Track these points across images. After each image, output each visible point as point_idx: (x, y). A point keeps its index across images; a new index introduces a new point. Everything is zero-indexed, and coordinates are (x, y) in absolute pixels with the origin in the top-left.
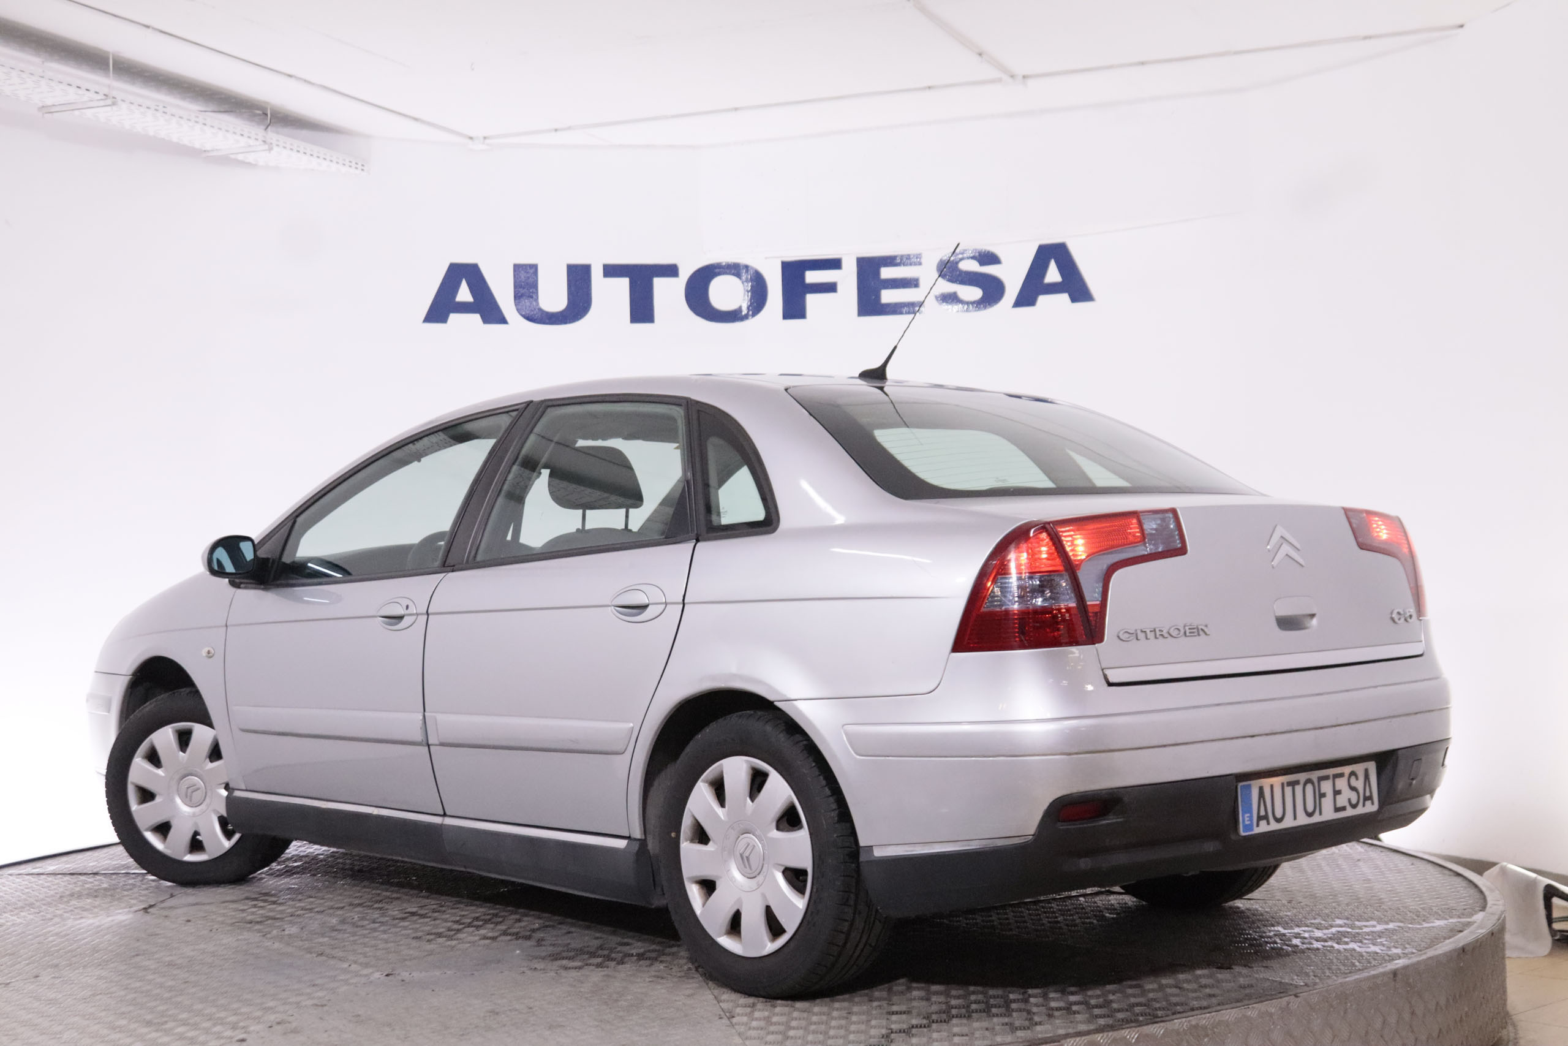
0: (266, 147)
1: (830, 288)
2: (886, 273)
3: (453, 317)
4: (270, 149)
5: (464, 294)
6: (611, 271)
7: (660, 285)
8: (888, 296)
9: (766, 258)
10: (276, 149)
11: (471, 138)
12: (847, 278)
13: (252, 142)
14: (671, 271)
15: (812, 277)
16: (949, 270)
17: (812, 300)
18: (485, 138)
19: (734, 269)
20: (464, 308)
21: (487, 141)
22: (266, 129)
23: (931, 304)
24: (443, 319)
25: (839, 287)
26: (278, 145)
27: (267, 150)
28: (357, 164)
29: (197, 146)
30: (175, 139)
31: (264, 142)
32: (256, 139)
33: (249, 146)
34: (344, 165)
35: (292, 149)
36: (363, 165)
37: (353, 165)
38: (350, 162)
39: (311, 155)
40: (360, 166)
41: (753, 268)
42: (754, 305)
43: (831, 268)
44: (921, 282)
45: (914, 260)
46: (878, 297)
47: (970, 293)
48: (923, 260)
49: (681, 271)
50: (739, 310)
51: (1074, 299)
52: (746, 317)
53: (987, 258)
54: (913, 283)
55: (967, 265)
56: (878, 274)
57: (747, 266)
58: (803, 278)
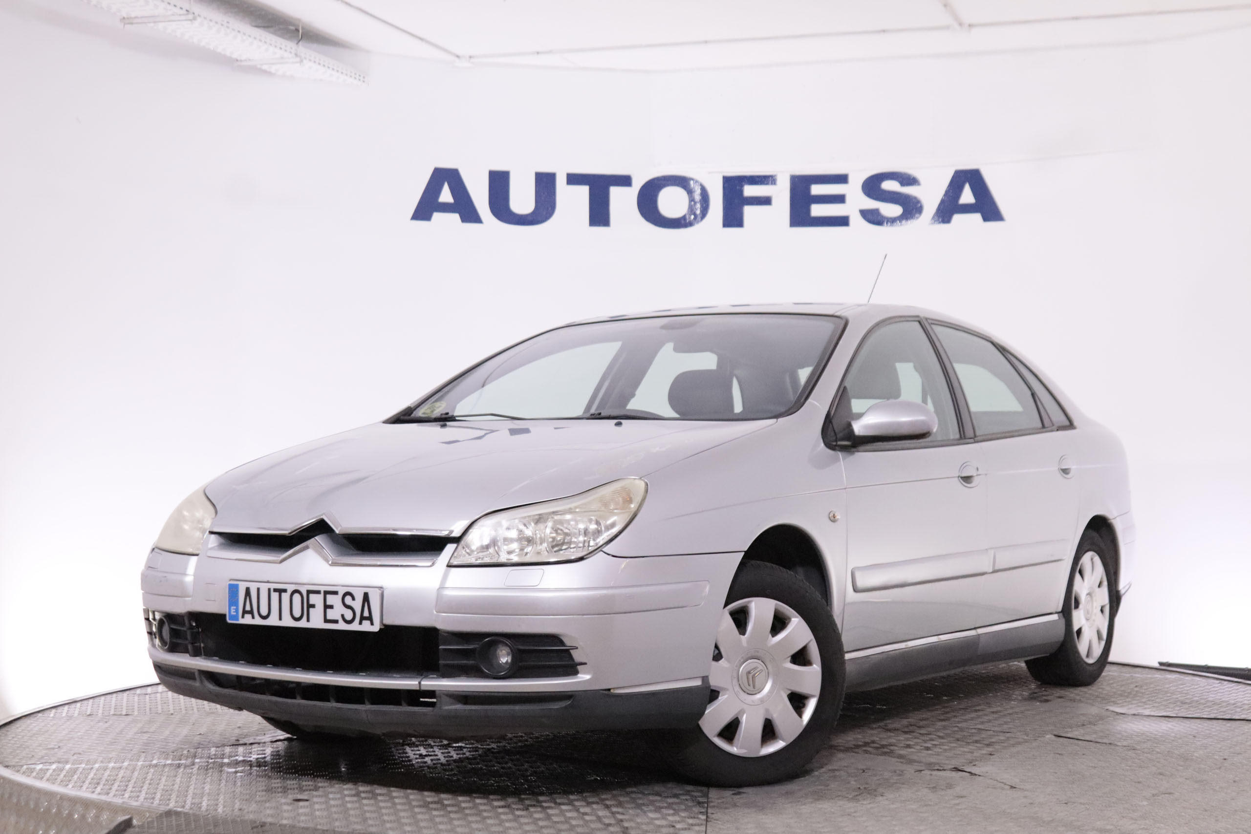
0: (298, 59)
1: (766, 201)
2: (817, 190)
3: (436, 216)
4: (301, 61)
5: (446, 196)
6: (574, 179)
7: (615, 192)
8: (817, 210)
9: (709, 173)
10: (305, 61)
11: (458, 57)
12: (781, 194)
13: (286, 55)
14: (625, 181)
15: (749, 191)
16: (872, 187)
17: (749, 212)
18: (470, 57)
19: (682, 182)
20: (445, 208)
21: (472, 60)
22: (297, 44)
23: (856, 220)
24: (428, 218)
25: (774, 201)
26: (305, 58)
27: (297, 62)
28: (360, 76)
29: (235, 56)
30: (219, 50)
31: (296, 55)
32: (291, 52)
33: (282, 58)
34: (351, 77)
35: (315, 62)
36: (364, 77)
37: (357, 77)
38: (355, 74)
39: (329, 67)
40: (361, 78)
41: (697, 182)
42: (695, 214)
43: (767, 184)
44: (848, 199)
45: (842, 179)
46: (808, 211)
47: (891, 210)
48: (850, 179)
49: (634, 182)
50: (684, 217)
51: (986, 219)
52: (690, 224)
53: (908, 180)
54: (840, 199)
55: (889, 185)
56: (809, 190)
57: (693, 179)
58: (741, 192)
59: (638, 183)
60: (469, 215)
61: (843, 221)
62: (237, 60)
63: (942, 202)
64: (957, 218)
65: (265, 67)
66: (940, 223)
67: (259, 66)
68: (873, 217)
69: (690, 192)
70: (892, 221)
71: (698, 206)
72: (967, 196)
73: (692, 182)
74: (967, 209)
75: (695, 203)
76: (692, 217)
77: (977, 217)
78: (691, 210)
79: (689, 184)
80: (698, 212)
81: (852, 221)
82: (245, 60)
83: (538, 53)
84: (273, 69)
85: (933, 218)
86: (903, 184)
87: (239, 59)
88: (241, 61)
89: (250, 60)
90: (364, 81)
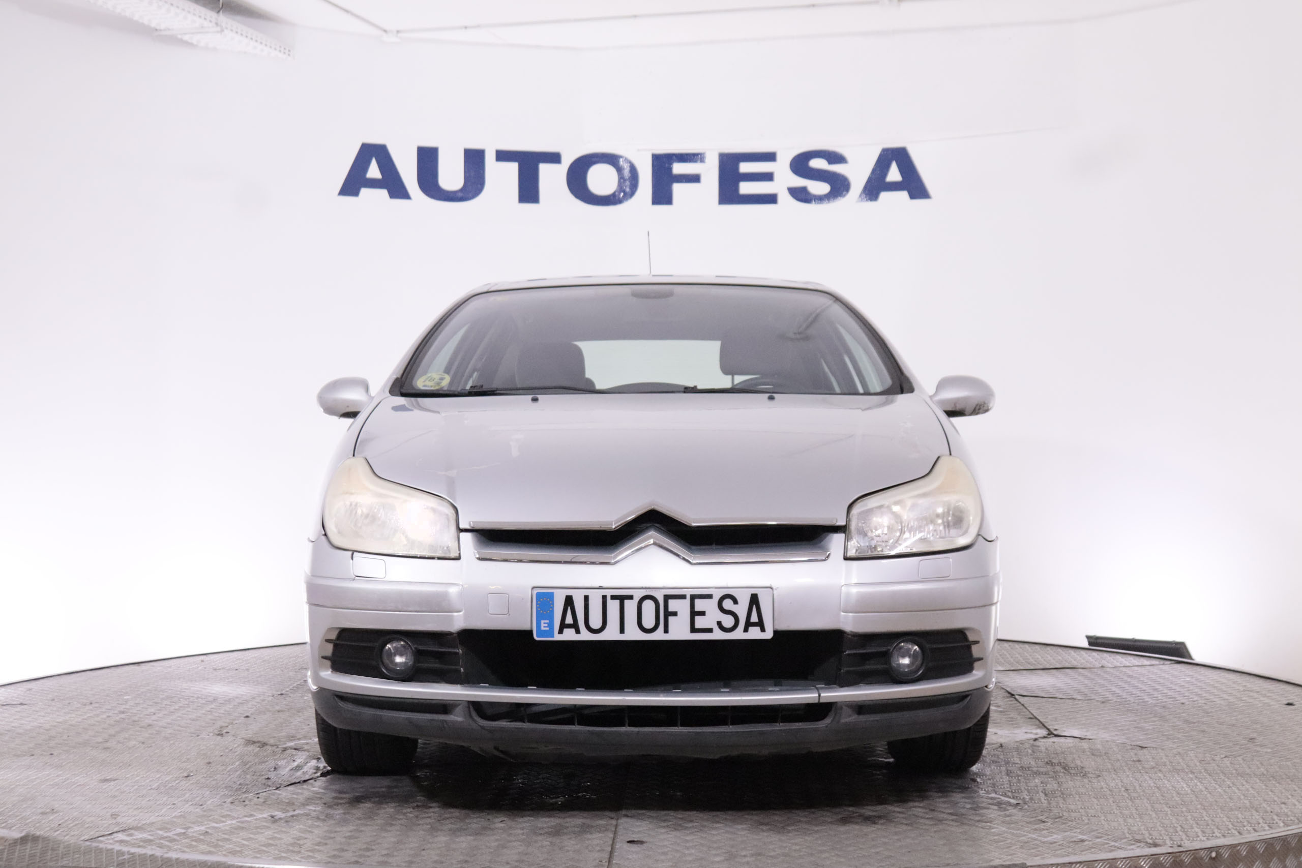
0: (219, 29)
1: (695, 179)
2: (745, 167)
3: (364, 191)
4: (222, 31)
5: (374, 171)
6: (503, 156)
7: (544, 169)
8: (746, 188)
9: (639, 150)
10: (226, 31)
11: (385, 31)
12: (710, 171)
13: (206, 24)
14: (554, 158)
15: (678, 168)
16: (800, 165)
17: (678, 189)
18: (398, 32)
19: (611, 159)
20: (374, 184)
21: (399, 35)
22: (218, 12)
23: (785, 198)
24: (356, 193)
25: (703, 179)
26: (226, 28)
27: (218, 32)
28: (285, 49)
29: (153, 25)
30: (136, 18)
31: (217, 24)
32: (211, 21)
33: (202, 27)
34: (275, 49)
35: (237, 32)
36: (289, 51)
37: (282, 49)
38: (280, 47)
39: (252, 39)
40: (287, 51)
41: (626, 159)
42: (624, 191)
43: (696, 162)
44: (776, 177)
45: (770, 157)
46: (737, 188)
47: (819, 188)
48: (778, 157)
49: (563, 159)
50: (614, 195)
51: (913, 196)
52: (620, 201)
53: (835, 158)
54: (768, 177)
55: (817, 164)
56: (737, 168)
57: (621, 157)
58: (670, 169)
59: (568, 160)
60: (397, 190)
61: (771, 199)
62: (156, 30)
63: (869, 181)
64: (884, 196)
65: (186, 38)
66: (867, 200)
67: (179, 36)
68: (801, 195)
69: (619, 170)
70: (820, 199)
71: (628, 183)
72: (894, 174)
73: (621, 160)
74: (894, 187)
75: (625, 180)
76: (622, 194)
77: (904, 195)
78: (621, 188)
79: (618, 162)
80: (628, 190)
81: (780, 199)
82: (165, 30)
83: (466, 28)
84: (195, 39)
85: (860, 196)
86: (831, 162)
87: (158, 28)
88: (160, 30)
89: (169, 29)
90: (289, 55)
